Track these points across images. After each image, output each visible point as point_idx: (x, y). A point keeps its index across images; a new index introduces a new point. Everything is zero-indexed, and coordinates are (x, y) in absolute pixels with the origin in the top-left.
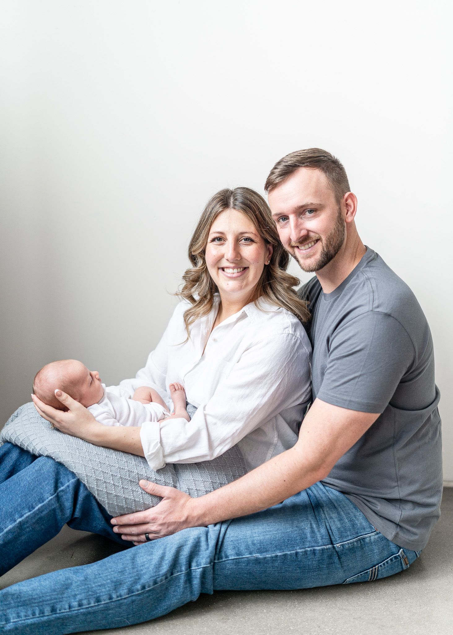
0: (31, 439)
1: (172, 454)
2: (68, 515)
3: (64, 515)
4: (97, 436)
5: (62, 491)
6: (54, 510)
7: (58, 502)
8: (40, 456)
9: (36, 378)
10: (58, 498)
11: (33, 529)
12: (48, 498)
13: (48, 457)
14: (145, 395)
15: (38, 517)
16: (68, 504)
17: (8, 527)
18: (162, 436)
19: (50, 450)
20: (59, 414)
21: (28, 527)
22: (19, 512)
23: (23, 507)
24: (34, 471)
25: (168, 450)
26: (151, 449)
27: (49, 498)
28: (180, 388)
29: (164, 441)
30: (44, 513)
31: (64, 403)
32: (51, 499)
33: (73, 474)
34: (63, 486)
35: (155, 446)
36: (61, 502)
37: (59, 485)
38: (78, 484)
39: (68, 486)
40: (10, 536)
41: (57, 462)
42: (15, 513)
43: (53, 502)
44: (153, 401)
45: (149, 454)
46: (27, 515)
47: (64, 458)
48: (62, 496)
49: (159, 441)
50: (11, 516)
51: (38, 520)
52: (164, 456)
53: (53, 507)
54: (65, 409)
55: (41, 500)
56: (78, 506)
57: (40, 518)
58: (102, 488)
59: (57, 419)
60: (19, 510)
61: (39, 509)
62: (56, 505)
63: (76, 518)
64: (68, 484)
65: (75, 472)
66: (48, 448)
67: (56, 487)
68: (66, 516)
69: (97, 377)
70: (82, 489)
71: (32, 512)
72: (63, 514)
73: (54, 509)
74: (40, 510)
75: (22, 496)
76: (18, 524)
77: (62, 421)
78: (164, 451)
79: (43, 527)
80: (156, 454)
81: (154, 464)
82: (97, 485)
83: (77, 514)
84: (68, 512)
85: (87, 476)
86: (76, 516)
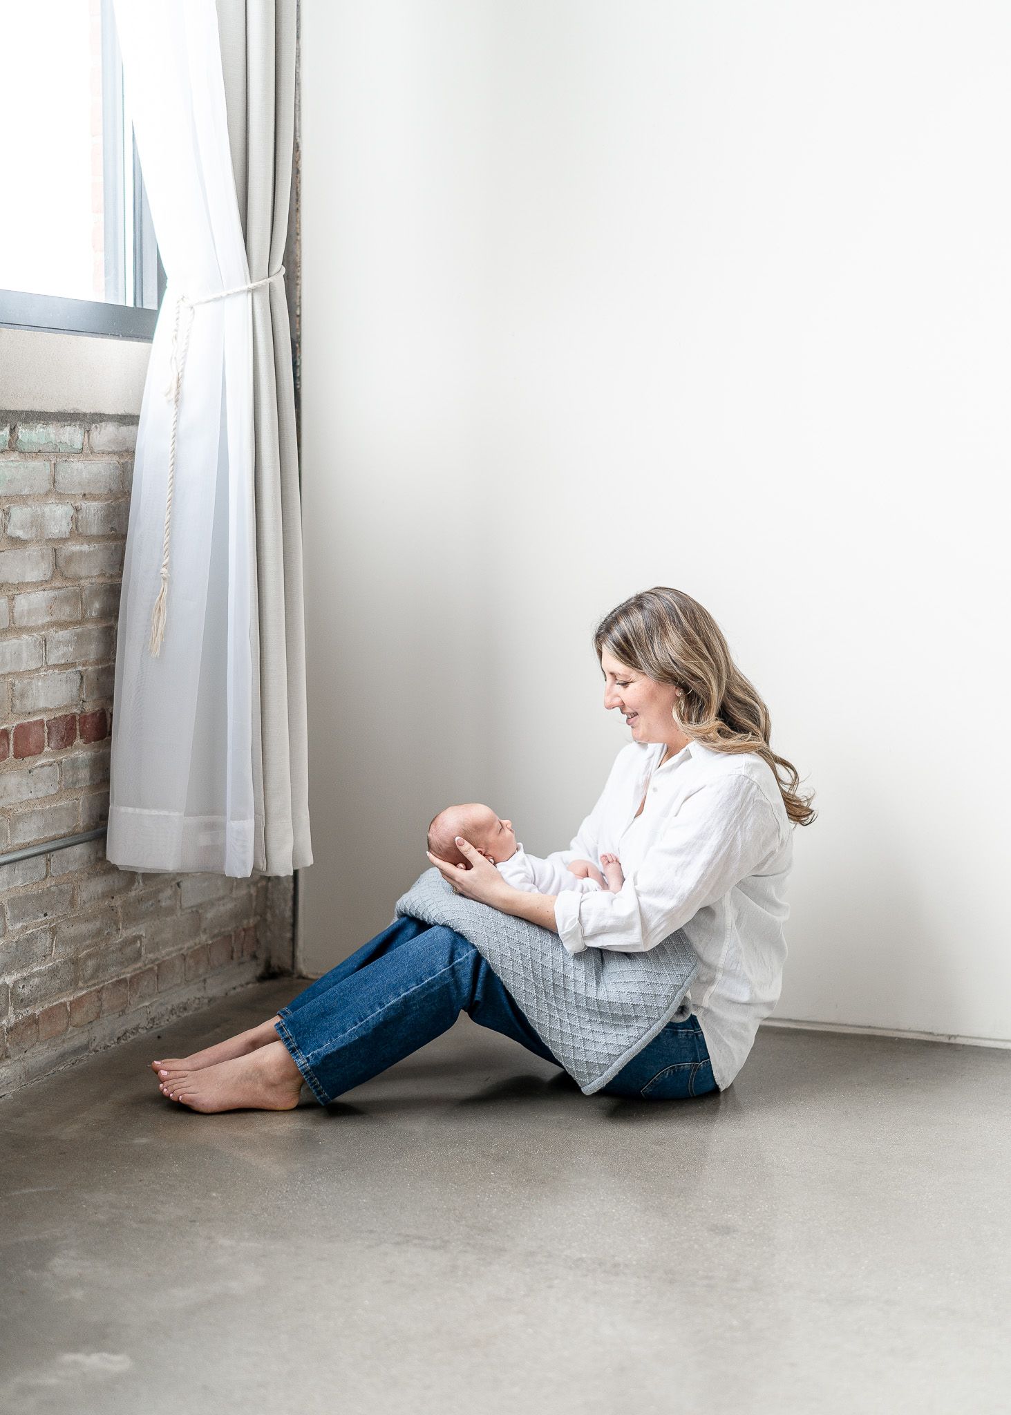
0: (427, 904)
1: (593, 936)
2: (466, 995)
3: (460, 995)
4: (505, 901)
5: (460, 963)
6: (447, 986)
7: (453, 977)
8: (436, 924)
9: (432, 826)
10: (453, 972)
11: (420, 1007)
12: (440, 970)
13: (444, 926)
14: (580, 869)
15: (427, 992)
16: (466, 981)
17: (390, 1002)
18: (582, 911)
19: (448, 918)
20: (459, 872)
21: (414, 1005)
22: (404, 985)
23: (410, 980)
24: (426, 938)
25: (588, 930)
26: (566, 927)
27: (442, 970)
28: (614, 860)
29: (584, 918)
30: (435, 988)
31: (465, 855)
32: (444, 972)
33: (474, 946)
34: (460, 958)
35: (572, 923)
36: (457, 977)
37: (456, 956)
38: (478, 958)
39: (467, 958)
40: (392, 1013)
41: (456, 932)
42: (400, 986)
43: (446, 975)
44: (589, 875)
45: (564, 933)
46: (414, 989)
47: (464, 927)
48: (459, 970)
49: (577, 916)
50: (394, 990)
51: (427, 997)
52: (584, 938)
53: (446, 982)
54: (468, 866)
55: (432, 972)
56: (479, 985)
57: (430, 995)
58: (508, 965)
59: (457, 879)
60: (405, 982)
61: (428, 983)
62: (450, 980)
63: (477, 1002)
64: (466, 956)
65: (476, 944)
66: (445, 914)
67: (452, 959)
68: (464, 996)
69: (509, 826)
70: (483, 965)
71: (419, 986)
72: (459, 993)
73: (447, 984)
74: (430, 985)
75: (409, 967)
76: (403, 998)
77: (463, 881)
78: (583, 931)
79: (434, 1008)
80: (572, 934)
81: (571, 947)
82: (501, 961)
83: (478, 996)
84: (466, 991)
85: (490, 950)
86: (477, 999)
